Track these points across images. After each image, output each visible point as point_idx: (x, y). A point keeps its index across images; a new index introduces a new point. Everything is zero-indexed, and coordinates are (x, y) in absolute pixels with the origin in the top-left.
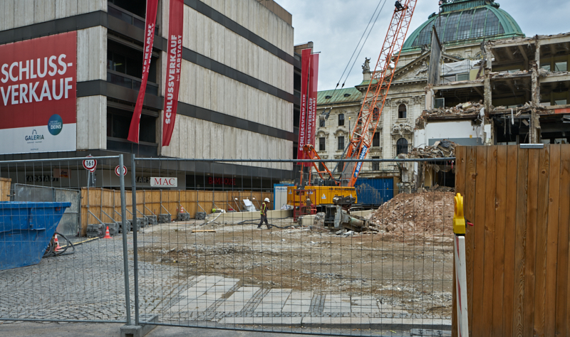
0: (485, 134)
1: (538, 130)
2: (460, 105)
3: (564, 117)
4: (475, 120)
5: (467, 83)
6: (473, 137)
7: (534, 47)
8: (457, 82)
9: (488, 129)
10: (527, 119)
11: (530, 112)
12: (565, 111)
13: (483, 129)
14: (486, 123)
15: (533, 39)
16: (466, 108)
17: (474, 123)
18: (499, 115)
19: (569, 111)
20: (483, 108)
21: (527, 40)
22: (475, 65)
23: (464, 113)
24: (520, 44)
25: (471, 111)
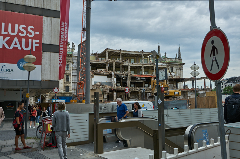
0: (114, 81)
1: (130, 81)
2: (100, 69)
3: (137, 78)
4: (109, 76)
5: (100, 62)
7: (119, 53)
9: (115, 79)
10: (125, 77)
11: (127, 75)
12: (137, 76)
13: (113, 79)
14: (114, 77)
15: (119, 50)
16: (103, 71)
17: (108, 77)
18: (118, 75)
19: (138, 76)
20: (113, 72)
21: (118, 50)
22: (92, 54)
23: (105, 73)
24: (116, 51)
25: (107, 73)
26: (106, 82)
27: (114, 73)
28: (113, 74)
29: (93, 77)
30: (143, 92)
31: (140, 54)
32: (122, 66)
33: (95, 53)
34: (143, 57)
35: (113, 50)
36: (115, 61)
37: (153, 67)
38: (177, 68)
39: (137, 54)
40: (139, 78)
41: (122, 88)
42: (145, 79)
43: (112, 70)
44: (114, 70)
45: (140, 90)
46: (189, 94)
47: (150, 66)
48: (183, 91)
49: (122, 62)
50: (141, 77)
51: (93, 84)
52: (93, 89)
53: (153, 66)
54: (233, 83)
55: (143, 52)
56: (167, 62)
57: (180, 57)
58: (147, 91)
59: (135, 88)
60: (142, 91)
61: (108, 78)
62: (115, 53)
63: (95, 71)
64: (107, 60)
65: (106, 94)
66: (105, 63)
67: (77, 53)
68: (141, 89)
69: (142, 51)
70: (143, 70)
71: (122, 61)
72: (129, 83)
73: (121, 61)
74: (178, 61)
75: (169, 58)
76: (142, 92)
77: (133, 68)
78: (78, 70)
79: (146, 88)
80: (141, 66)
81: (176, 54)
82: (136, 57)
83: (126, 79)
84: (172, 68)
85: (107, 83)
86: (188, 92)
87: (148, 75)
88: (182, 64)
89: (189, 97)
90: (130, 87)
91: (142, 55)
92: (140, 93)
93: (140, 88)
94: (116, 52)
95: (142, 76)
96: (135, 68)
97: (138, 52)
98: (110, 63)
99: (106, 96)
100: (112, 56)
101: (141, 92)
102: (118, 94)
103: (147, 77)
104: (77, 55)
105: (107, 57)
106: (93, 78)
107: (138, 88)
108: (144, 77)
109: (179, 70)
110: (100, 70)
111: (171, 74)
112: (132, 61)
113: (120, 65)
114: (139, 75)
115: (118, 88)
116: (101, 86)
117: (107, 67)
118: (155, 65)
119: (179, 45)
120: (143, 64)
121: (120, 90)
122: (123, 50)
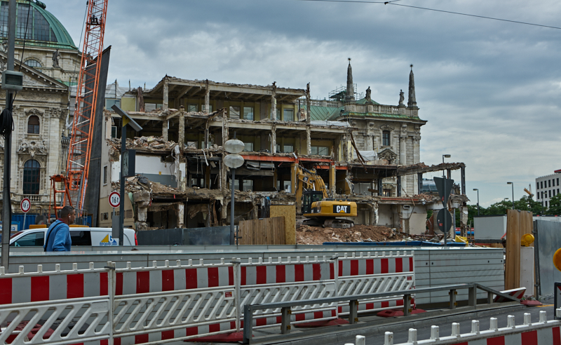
0: (180, 172)
1: (228, 172)
2: (143, 137)
3: (248, 163)
4: (167, 157)
5: (144, 115)
6: (162, 174)
7: (204, 91)
8: (135, 113)
9: (183, 167)
10: (214, 161)
11: (220, 156)
12: (248, 158)
13: (178, 167)
14: (181, 161)
15: (204, 83)
16: (149, 143)
17: (163, 160)
18: (191, 155)
19: (252, 158)
20: (178, 146)
21: (200, 82)
22: (127, 93)
23: (155, 148)
24: (193, 85)
25: (161, 148)
26: (157, 173)
27: (180, 149)
28: (177, 151)
30: (266, 203)
31: (265, 93)
33: (136, 88)
34: (276, 103)
35: (184, 81)
36: (184, 115)
37: (304, 132)
38: (402, 134)
39: (259, 95)
40: (255, 165)
41: (205, 193)
42: (273, 166)
43: (176, 141)
44: (180, 139)
45: (255, 200)
46: (404, 212)
47: (295, 128)
48: (387, 203)
49: (209, 116)
50: (260, 162)
53: (304, 129)
55: (274, 87)
56: (373, 117)
57: (412, 102)
58: (276, 203)
59: (242, 193)
60: (263, 201)
61: (164, 164)
62: (191, 91)
64: (166, 109)
65: (143, 208)
66: (160, 120)
68: (260, 197)
69: (274, 84)
70: (274, 141)
71: (211, 114)
72: (225, 178)
73: (208, 114)
74: (406, 113)
75: (378, 105)
76: (263, 204)
77: (250, 135)
79: (274, 194)
80: (268, 128)
81: (401, 94)
82: (259, 100)
83: (217, 165)
84: (387, 133)
85: (159, 178)
86: (403, 205)
87: (283, 157)
88: (417, 124)
89: (404, 221)
90: (226, 191)
91: (273, 96)
92: (256, 209)
93: (258, 193)
94: (195, 88)
95: (264, 159)
96: (254, 135)
97: (261, 88)
98: (172, 119)
99: (143, 214)
100: (186, 99)
101: (259, 206)
102: (192, 209)
103: (280, 162)
105: (166, 101)
107: (251, 193)
108: (270, 162)
109: (409, 141)
110: (140, 139)
111: (358, 153)
112: (248, 112)
113: (204, 125)
114: (256, 155)
115: (192, 191)
116: (139, 187)
117: (165, 130)
118: (309, 125)
119: (411, 66)
120: (274, 123)
121: (197, 197)
122: (216, 82)
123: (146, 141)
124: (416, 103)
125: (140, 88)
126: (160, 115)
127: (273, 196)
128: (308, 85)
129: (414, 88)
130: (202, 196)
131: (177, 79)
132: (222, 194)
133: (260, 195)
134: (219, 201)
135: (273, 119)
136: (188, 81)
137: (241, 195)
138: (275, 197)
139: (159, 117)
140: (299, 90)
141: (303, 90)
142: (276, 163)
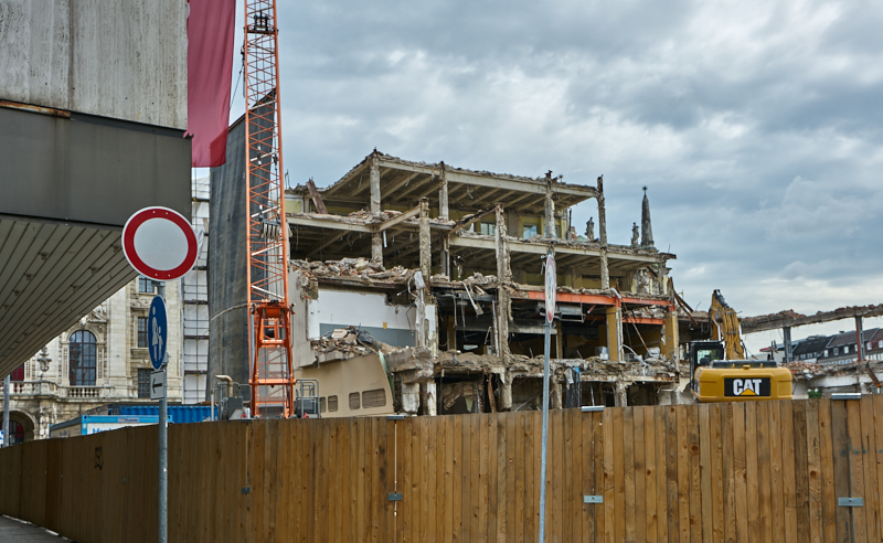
0: (426, 322)
1: (509, 324)
2: (345, 259)
4: (399, 295)
5: (340, 221)
6: (389, 327)
7: (437, 180)
9: (430, 312)
10: (483, 302)
11: (493, 292)
13: (423, 313)
14: (426, 303)
16: (359, 269)
17: (389, 301)
18: (443, 290)
20: (419, 274)
21: (428, 167)
22: (287, 192)
23: (374, 278)
24: (420, 171)
25: (383, 278)
26: (381, 326)
27: (423, 278)
28: (420, 283)
29: (315, 296)
30: (574, 379)
31: (536, 190)
32: (452, 248)
33: (303, 184)
34: (553, 208)
35: (405, 163)
36: (427, 216)
37: (598, 260)
39: (524, 193)
41: (469, 361)
42: (578, 311)
44: (423, 264)
45: (556, 373)
47: (582, 252)
49: (451, 227)
50: (559, 304)
51: (315, 334)
52: (322, 359)
53: (597, 254)
54: (818, 359)
55: (549, 181)
57: (647, 241)
58: (589, 378)
59: (534, 361)
60: (569, 374)
61: (393, 308)
62: (413, 182)
63: (321, 269)
64: (378, 213)
65: (410, 385)
66: (367, 230)
67: (208, 182)
68: (564, 367)
69: (549, 175)
71: (452, 223)
72: (506, 338)
73: (448, 224)
76: (571, 381)
78: (213, 267)
79: (586, 362)
80: (542, 250)
83: (489, 310)
85: (385, 334)
87: (596, 295)
90: (510, 357)
91: (549, 196)
92: (559, 389)
93: (560, 361)
94: (421, 176)
95: (566, 298)
97: (529, 181)
98: (393, 228)
99: (412, 396)
101: (564, 383)
102: (447, 391)
103: (590, 305)
104: (207, 196)
105: (376, 198)
106: (313, 305)
108: (576, 305)
110: (342, 262)
111: (678, 297)
115: (448, 358)
117: (377, 251)
118: (605, 248)
119: (645, 189)
120: (552, 242)
121: (460, 369)
122: (456, 167)
123: (353, 266)
124: (653, 242)
125: (311, 183)
126: (368, 222)
127: (585, 367)
128: (600, 179)
129: (649, 220)
130: (467, 366)
131: (392, 158)
132: (504, 363)
133: (564, 365)
134: (499, 375)
135: (550, 236)
136: (411, 164)
137: (533, 364)
138: (588, 369)
139: (367, 225)
140: (586, 187)
141: (594, 188)
142: (586, 307)
